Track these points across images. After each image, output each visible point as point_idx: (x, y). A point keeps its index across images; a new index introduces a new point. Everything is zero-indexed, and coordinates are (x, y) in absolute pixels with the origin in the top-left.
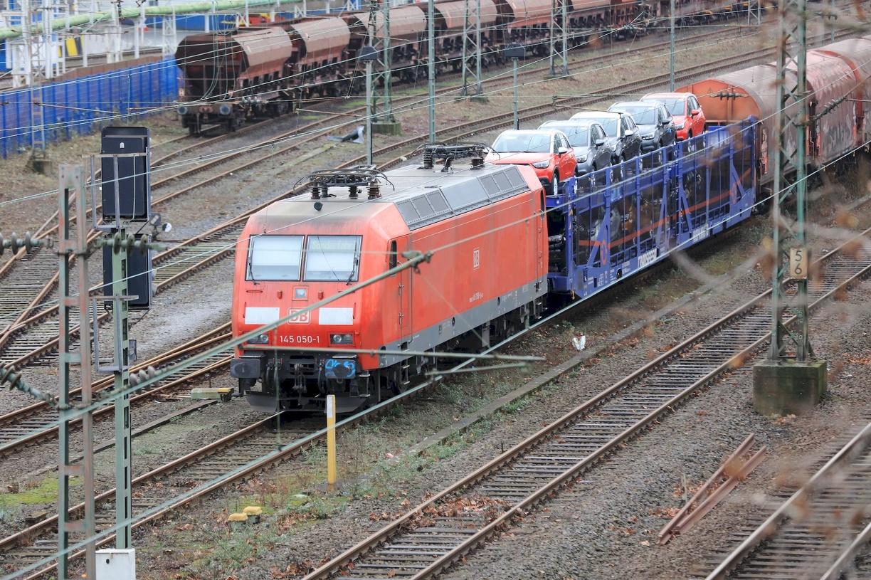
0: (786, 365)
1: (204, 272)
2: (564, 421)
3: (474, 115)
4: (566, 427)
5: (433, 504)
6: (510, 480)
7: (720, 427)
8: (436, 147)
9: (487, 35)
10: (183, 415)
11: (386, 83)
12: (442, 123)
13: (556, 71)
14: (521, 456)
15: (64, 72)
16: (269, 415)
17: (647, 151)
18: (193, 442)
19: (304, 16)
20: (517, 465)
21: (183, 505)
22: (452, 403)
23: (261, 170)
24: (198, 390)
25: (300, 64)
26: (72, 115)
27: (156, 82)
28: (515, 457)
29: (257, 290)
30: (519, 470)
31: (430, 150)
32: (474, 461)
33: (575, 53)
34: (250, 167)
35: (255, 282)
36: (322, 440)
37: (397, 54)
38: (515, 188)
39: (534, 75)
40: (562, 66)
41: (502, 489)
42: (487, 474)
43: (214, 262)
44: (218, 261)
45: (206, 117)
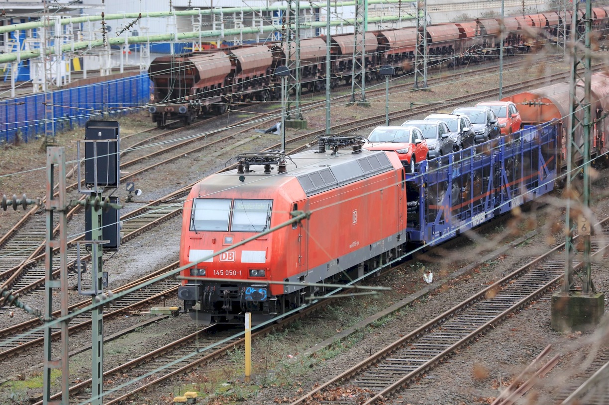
0: (575, 296)
1: (164, 224)
2: (415, 334)
3: (360, 116)
4: (417, 338)
5: (320, 391)
6: (375, 375)
7: (527, 339)
8: (328, 137)
9: (370, 59)
10: (145, 326)
11: (297, 92)
12: (337, 121)
13: (419, 85)
14: (384, 358)
15: (70, 82)
16: (205, 326)
17: (479, 142)
18: (150, 345)
19: (241, 44)
20: (381, 365)
21: (142, 390)
22: (336, 319)
23: (207, 152)
24: (155, 308)
25: (237, 78)
26: (75, 113)
27: (135, 90)
28: (379, 358)
29: (197, 237)
30: (382, 368)
31: (323, 140)
32: (351, 361)
33: (433, 73)
34: (199, 150)
35: (196, 232)
36: (242, 345)
37: (306, 72)
38: (383, 167)
39: (403, 88)
40: (423, 82)
41: (370, 382)
42: (359, 371)
43: (171, 218)
44: (174, 216)
45: (169, 115)
